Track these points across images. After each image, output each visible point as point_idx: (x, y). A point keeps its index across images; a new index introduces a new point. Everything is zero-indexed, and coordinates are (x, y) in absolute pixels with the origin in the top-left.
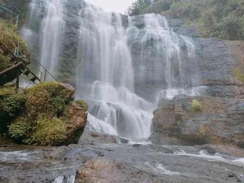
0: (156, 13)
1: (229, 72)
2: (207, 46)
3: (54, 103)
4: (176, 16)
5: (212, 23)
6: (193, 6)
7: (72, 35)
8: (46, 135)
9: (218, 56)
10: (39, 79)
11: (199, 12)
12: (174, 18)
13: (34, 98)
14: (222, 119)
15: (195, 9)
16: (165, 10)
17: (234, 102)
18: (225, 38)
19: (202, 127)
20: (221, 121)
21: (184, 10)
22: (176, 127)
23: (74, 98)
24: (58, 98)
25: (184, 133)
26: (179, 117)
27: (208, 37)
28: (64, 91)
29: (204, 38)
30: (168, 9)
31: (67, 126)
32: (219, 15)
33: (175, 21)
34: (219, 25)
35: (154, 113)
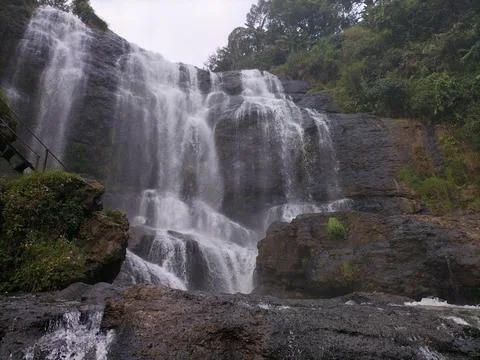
0: (261, 70)
1: (392, 174)
2: (353, 128)
3: (61, 213)
4: (297, 75)
5: (359, 88)
6: (326, 59)
7: (100, 101)
8: (42, 273)
9: (373, 146)
10: (34, 166)
11: (336, 69)
12: (294, 79)
13: (21, 200)
14: (381, 251)
15: (331, 64)
16: (278, 64)
17: (402, 221)
18: (382, 115)
19: (346, 265)
20: (381, 255)
21: (311, 64)
22: (301, 271)
23: (101, 205)
24: (71, 203)
25: (314, 279)
26: (305, 251)
27: (355, 113)
28: (83, 190)
29: (347, 113)
30: (283, 63)
31: (88, 257)
32: (371, 75)
33: (295, 84)
34: (371, 91)
35: (259, 247)
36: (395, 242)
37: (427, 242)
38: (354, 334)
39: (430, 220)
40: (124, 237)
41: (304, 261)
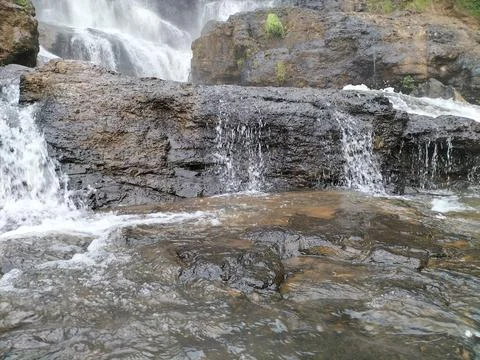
14: (316, 51)
17: (340, 18)
20: (314, 55)
35: (193, 49)
36: (330, 41)
37: (360, 40)
38: (279, 100)
39: (367, 18)
40: (31, 23)
41: (239, 62)
